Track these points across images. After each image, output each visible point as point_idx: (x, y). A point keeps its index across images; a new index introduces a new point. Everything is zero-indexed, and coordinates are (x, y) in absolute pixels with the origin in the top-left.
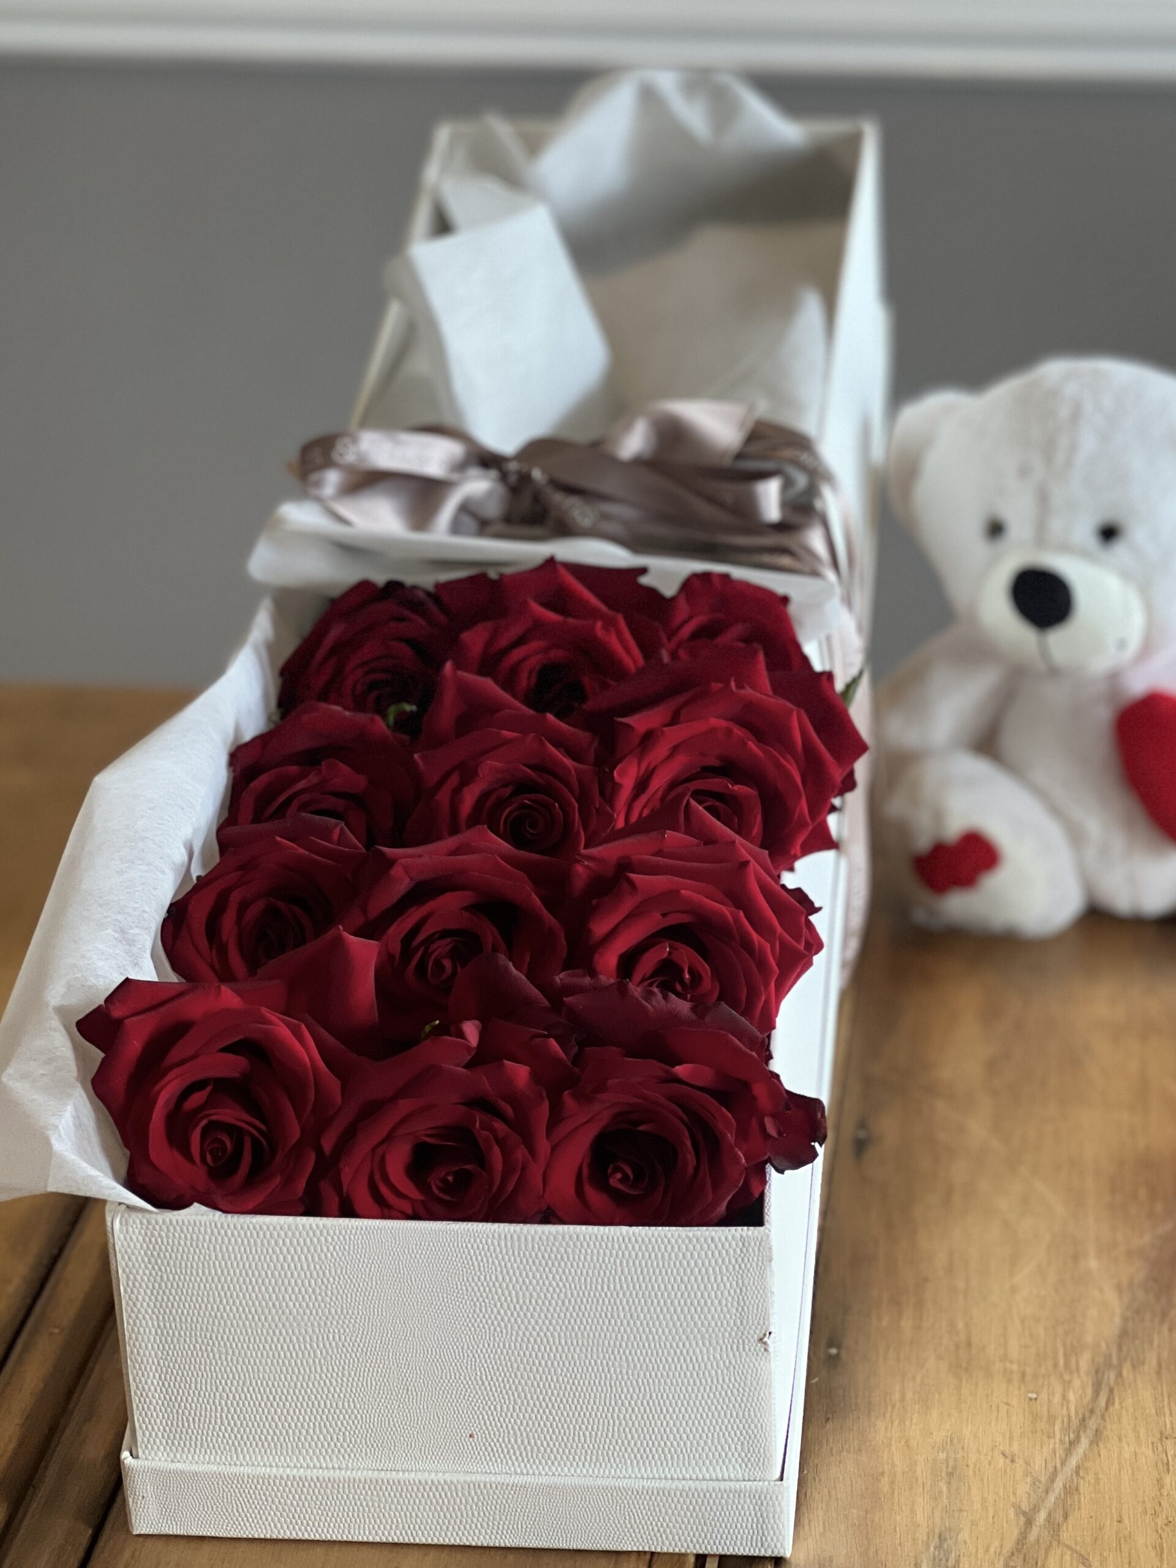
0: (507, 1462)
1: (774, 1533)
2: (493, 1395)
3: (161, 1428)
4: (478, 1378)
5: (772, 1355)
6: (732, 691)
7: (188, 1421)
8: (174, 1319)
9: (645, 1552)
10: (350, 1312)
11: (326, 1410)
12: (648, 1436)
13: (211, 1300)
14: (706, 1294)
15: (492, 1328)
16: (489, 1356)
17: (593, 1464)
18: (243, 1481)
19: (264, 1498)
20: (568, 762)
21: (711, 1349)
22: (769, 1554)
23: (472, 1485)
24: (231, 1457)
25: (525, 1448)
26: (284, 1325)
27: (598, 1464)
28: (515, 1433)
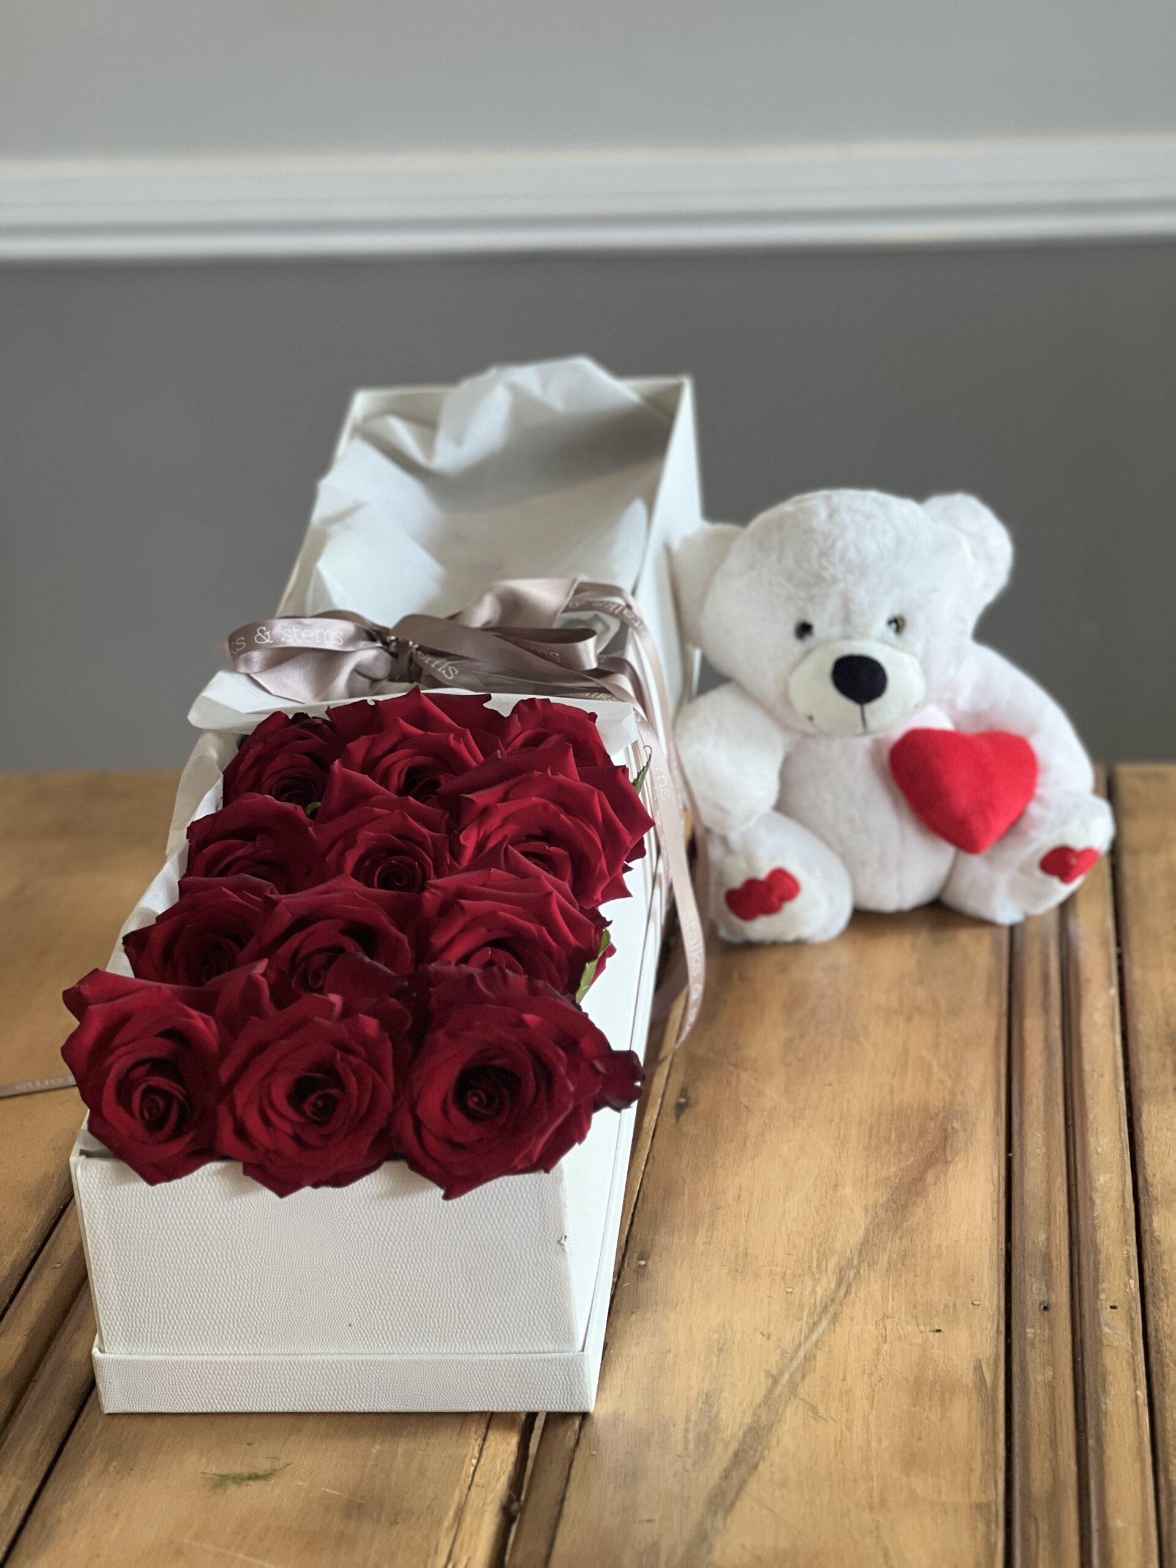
0: (378, 1345)
1: (580, 1392)
2: (364, 1293)
3: (121, 1328)
4: (352, 1279)
5: (568, 1254)
6: (549, 776)
7: (140, 1321)
8: (125, 1243)
9: (486, 1413)
10: (254, 1231)
11: (241, 1309)
12: (481, 1321)
13: (152, 1226)
14: (516, 1208)
15: (360, 1240)
16: (359, 1262)
17: (442, 1345)
18: (183, 1367)
19: (199, 1379)
20: (425, 831)
21: (523, 1250)
22: (577, 1410)
23: (353, 1363)
24: (173, 1348)
25: (391, 1333)
26: (206, 1244)
27: (445, 1344)
28: (382, 1322)
